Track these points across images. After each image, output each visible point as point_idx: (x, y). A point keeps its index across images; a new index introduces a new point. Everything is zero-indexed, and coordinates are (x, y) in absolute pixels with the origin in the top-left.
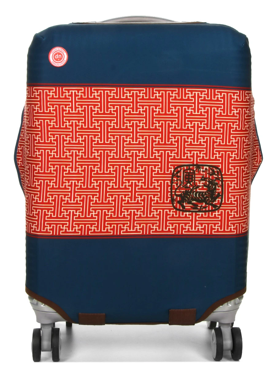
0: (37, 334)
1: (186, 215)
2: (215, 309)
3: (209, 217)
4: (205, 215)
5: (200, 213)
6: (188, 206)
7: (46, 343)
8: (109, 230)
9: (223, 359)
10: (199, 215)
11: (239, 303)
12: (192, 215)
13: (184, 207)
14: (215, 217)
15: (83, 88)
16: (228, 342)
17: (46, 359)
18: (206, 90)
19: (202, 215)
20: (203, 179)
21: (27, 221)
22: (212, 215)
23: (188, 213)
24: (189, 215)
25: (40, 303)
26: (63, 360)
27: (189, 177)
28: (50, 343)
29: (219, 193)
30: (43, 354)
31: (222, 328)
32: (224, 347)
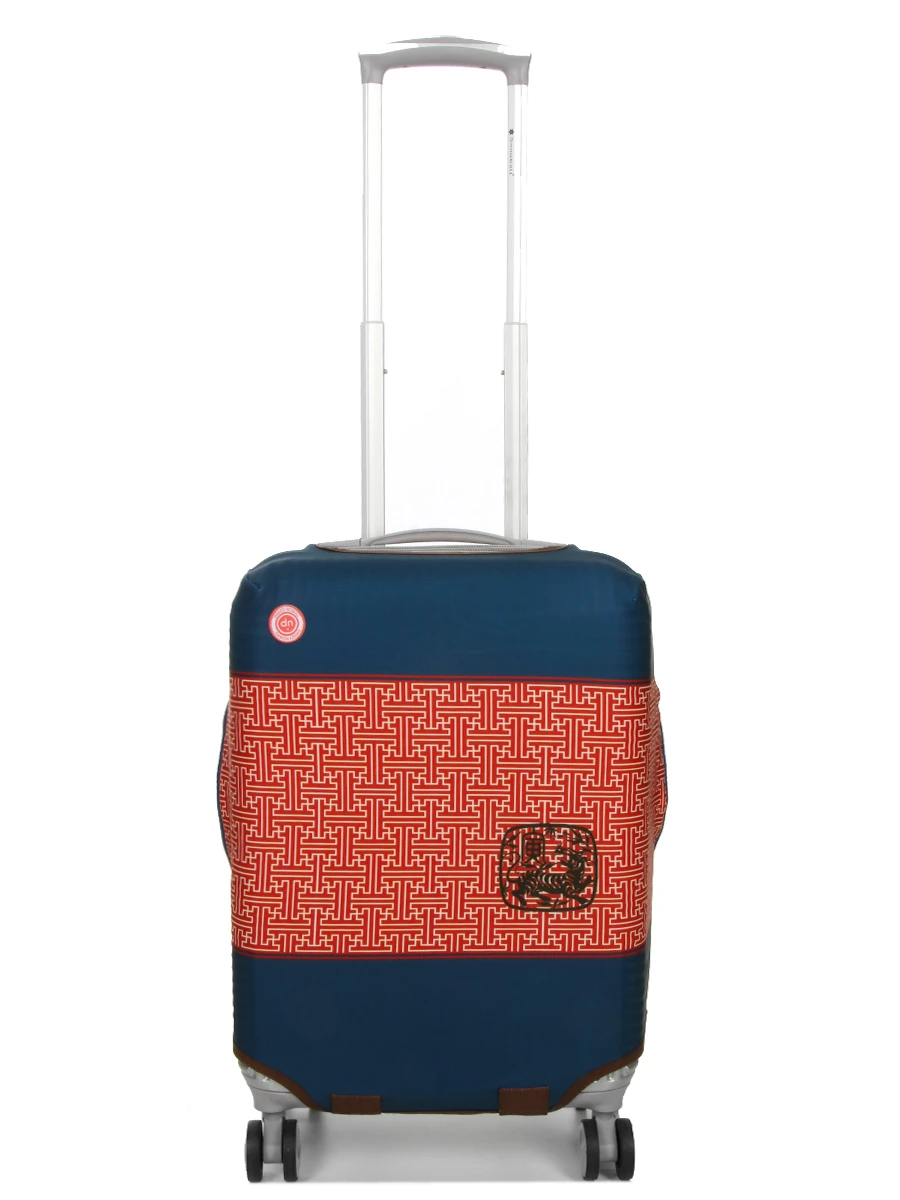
0: (255, 1132)
1: (528, 916)
2: (584, 1088)
3: (570, 920)
4: (564, 916)
5: (555, 913)
6: (531, 900)
7: (272, 1148)
8: (386, 944)
9: (600, 1176)
10: (552, 916)
11: (630, 1075)
12: (539, 916)
13: (524, 902)
14: (583, 920)
15: (334, 683)
16: (608, 1148)
17: (272, 1178)
18: (564, 686)
19: (558, 916)
20: (561, 850)
21: (233, 924)
22: (577, 916)
23: (531, 913)
24: (534, 916)
25: (260, 1076)
26: (305, 1180)
27: (534, 848)
28: (279, 1148)
29: (589, 876)
30: (267, 1168)
31: (597, 1119)
32: (602, 1157)
